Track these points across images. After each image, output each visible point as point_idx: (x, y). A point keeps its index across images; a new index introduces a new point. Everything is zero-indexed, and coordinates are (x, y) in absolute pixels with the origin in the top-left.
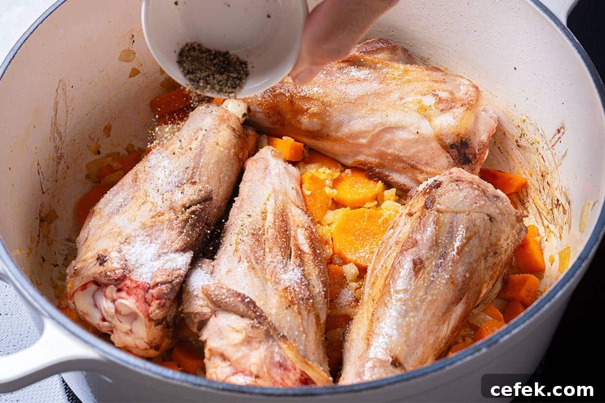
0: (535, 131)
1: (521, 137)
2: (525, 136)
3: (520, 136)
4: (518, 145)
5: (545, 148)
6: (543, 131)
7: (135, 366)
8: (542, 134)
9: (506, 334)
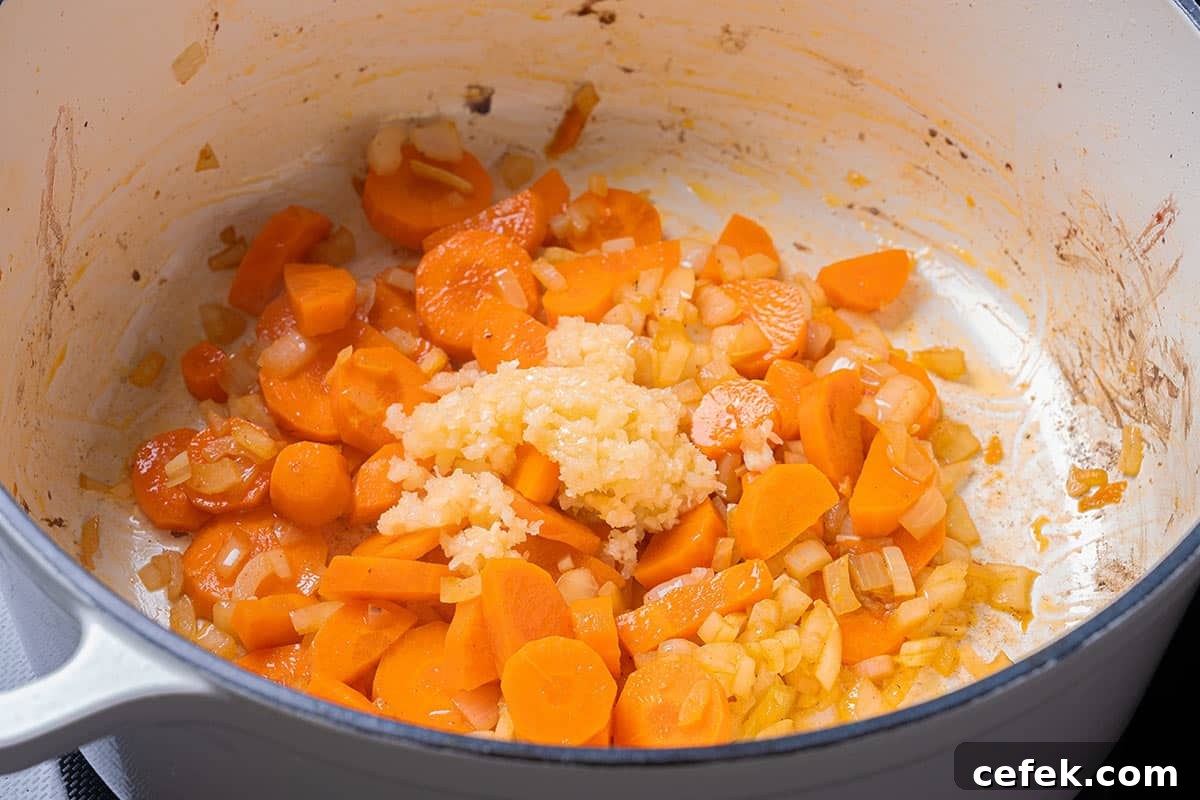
0: (1102, 222)
1: (1068, 237)
2: (1079, 233)
3: (1066, 235)
4: (1061, 256)
5: (1125, 257)
6: (1121, 222)
7: (295, 708)
8: (1119, 227)
9: (1098, 630)
